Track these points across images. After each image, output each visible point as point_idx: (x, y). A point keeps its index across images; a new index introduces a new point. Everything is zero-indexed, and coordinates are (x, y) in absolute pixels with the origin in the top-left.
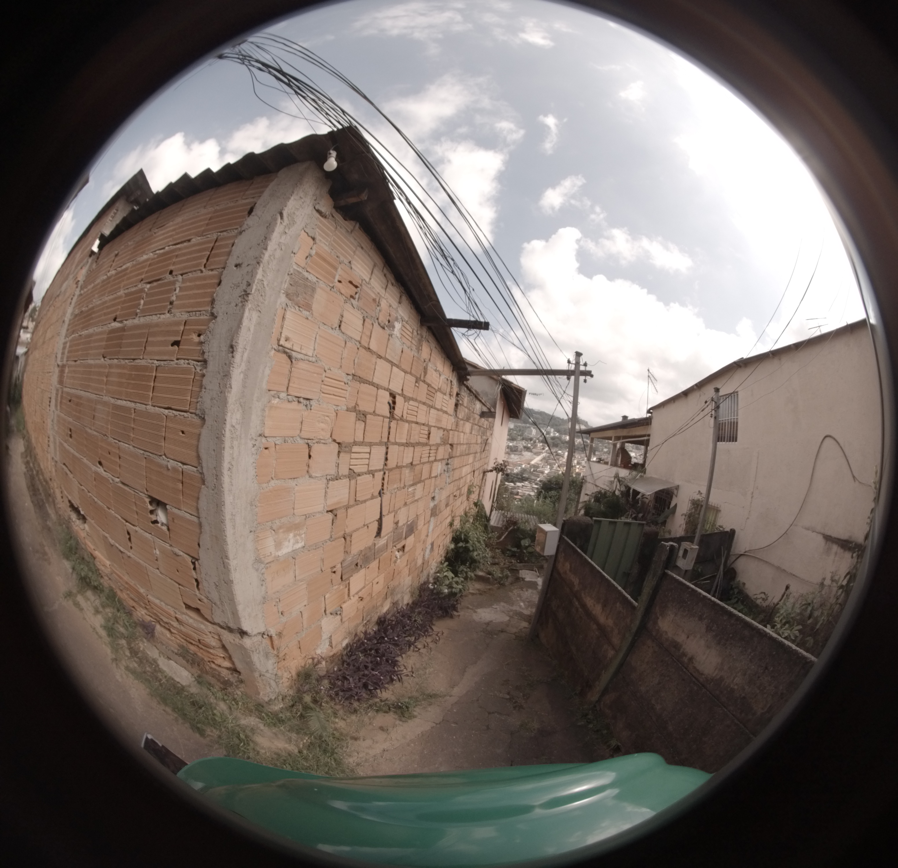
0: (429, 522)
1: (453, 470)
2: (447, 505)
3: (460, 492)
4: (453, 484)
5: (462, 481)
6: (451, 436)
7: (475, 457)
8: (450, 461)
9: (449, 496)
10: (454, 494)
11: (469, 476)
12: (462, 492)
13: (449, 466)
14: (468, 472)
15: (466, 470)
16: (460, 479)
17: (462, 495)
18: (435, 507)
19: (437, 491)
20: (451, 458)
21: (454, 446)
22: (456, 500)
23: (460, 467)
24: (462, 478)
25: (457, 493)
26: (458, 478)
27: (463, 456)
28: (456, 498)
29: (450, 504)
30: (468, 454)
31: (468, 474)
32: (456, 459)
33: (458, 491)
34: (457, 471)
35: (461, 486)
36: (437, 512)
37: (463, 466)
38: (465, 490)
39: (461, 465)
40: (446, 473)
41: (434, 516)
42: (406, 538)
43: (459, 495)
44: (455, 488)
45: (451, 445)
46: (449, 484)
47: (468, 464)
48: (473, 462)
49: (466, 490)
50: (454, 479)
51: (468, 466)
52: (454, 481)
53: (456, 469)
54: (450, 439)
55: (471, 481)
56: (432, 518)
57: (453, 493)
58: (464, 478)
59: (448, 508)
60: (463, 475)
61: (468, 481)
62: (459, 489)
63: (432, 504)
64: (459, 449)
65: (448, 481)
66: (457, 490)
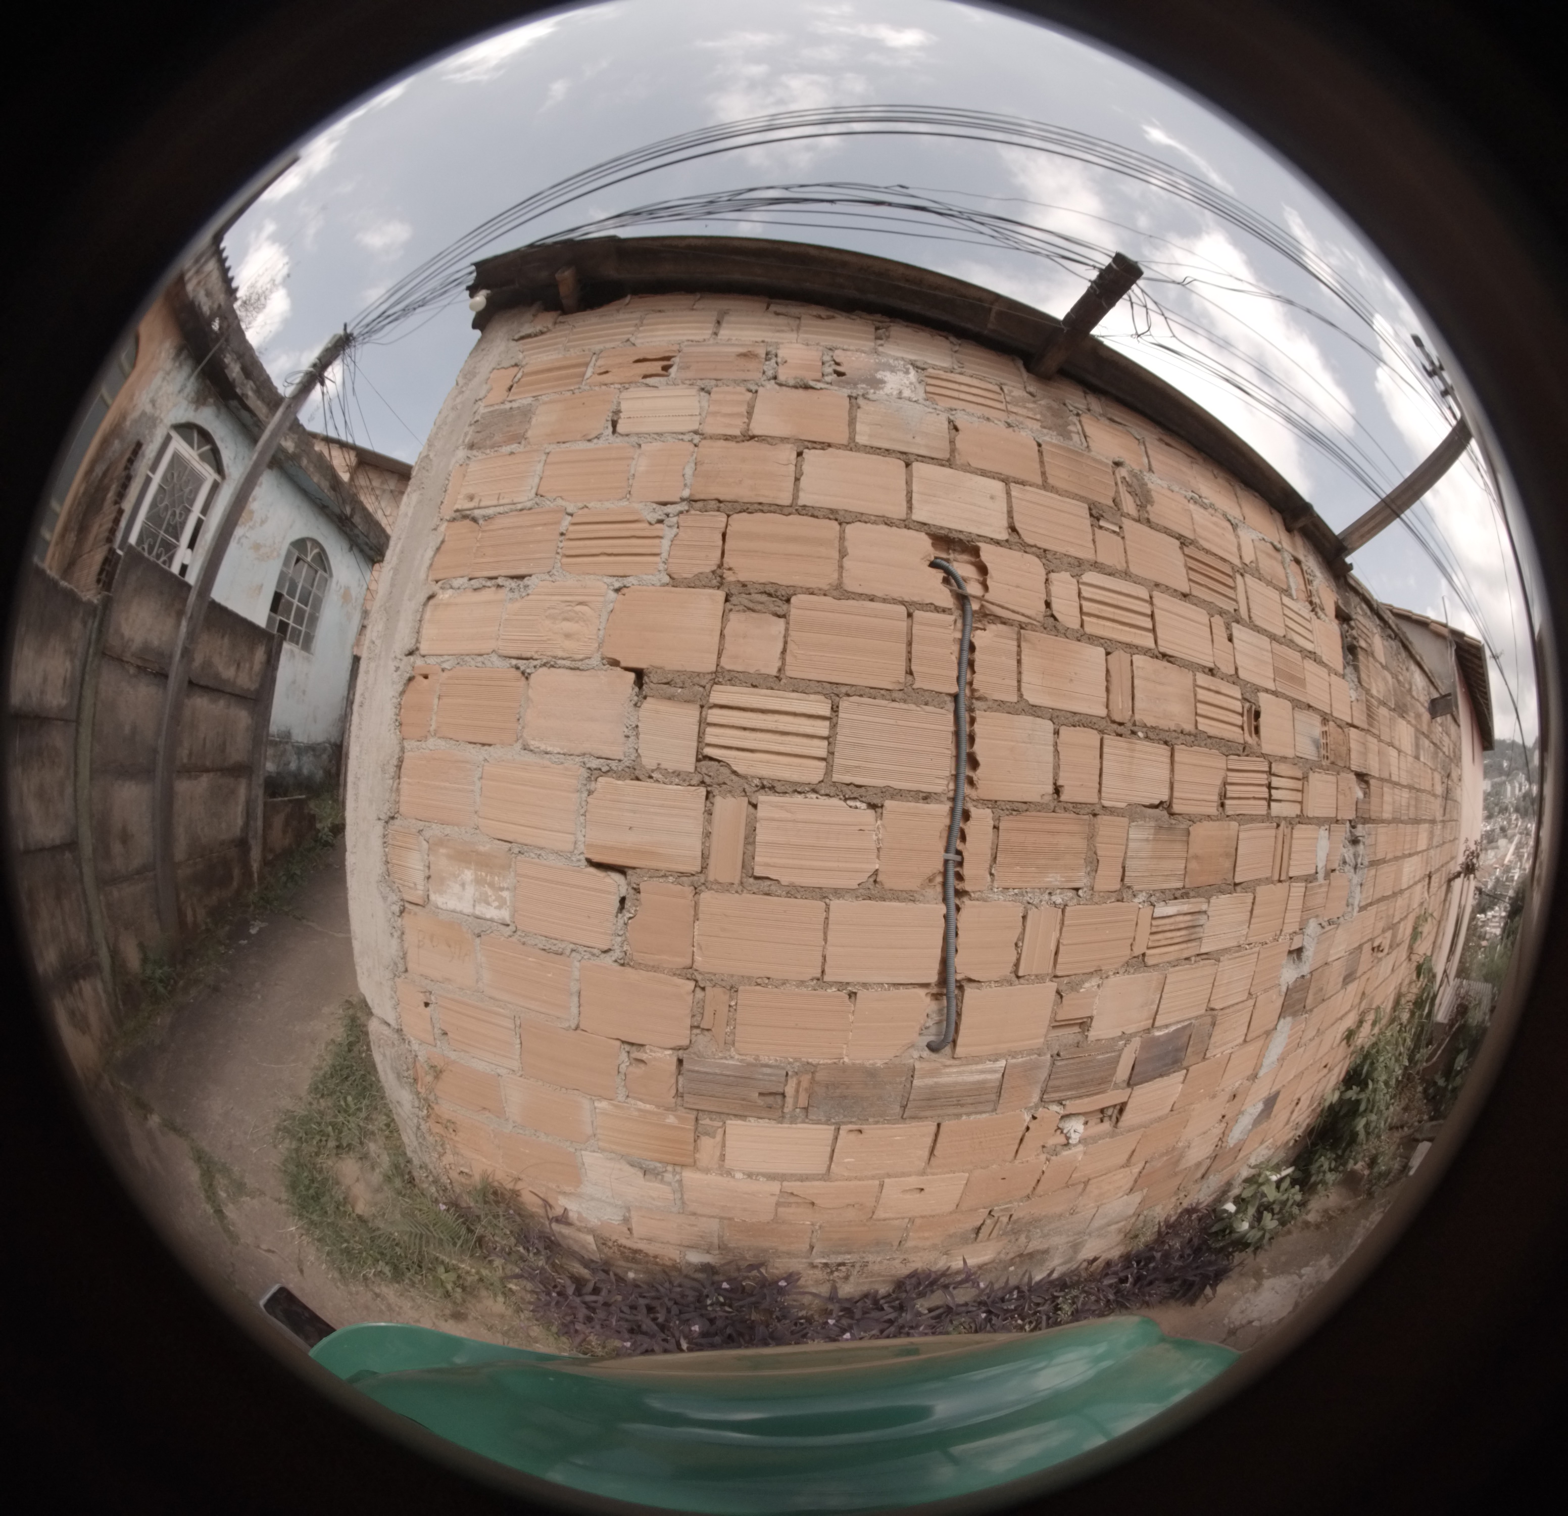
0: (1268, 1034)
1: (1373, 864)
2: (1349, 978)
3: (1394, 936)
4: (1373, 910)
5: (1401, 902)
6: (1353, 745)
7: (1431, 835)
8: (1360, 830)
9: (1360, 947)
10: (1376, 944)
11: (1419, 886)
12: (1398, 940)
13: (1361, 848)
14: (1417, 879)
15: (1411, 869)
16: (1395, 895)
17: (1398, 945)
18: (1302, 984)
19: (1312, 927)
20: (1366, 821)
21: (1372, 782)
22: (1380, 960)
23: (1396, 858)
24: (1401, 892)
25: (1385, 941)
26: (1390, 893)
27: (1402, 822)
28: (1380, 955)
29: (1359, 974)
30: (1417, 821)
31: (1416, 883)
32: (1382, 829)
33: (1389, 934)
34: (1385, 869)
35: (1396, 920)
36: (1309, 1002)
37: (1405, 856)
38: (1405, 929)
39: (1399, 854)
40: (1347, 868)
41: (1294, 1014)
42: (1130, 1083)
43: (1391, 947)
44: (1381, 925)
45: (1362, 777)
46: (1362, 909)
47: (1417, 853)
48: (1428, 849)
49: (1409, 931)
50: (1378, 895)
51: (1415, 859)
52: (1379, 901)
53: (1384, 861)
54: (1353, 755)
55: (1422, 904)
56: (1286, 1025)
57: (1372, 940)
58: (1406, 894)
59: (1353, 987)
60: (1404, 886)
61: (1415, 905)
62: (1392, 927)
63: (1289, 974)
64: (1387, 798)
65: (1358, 899)
66: (1384, 931)
